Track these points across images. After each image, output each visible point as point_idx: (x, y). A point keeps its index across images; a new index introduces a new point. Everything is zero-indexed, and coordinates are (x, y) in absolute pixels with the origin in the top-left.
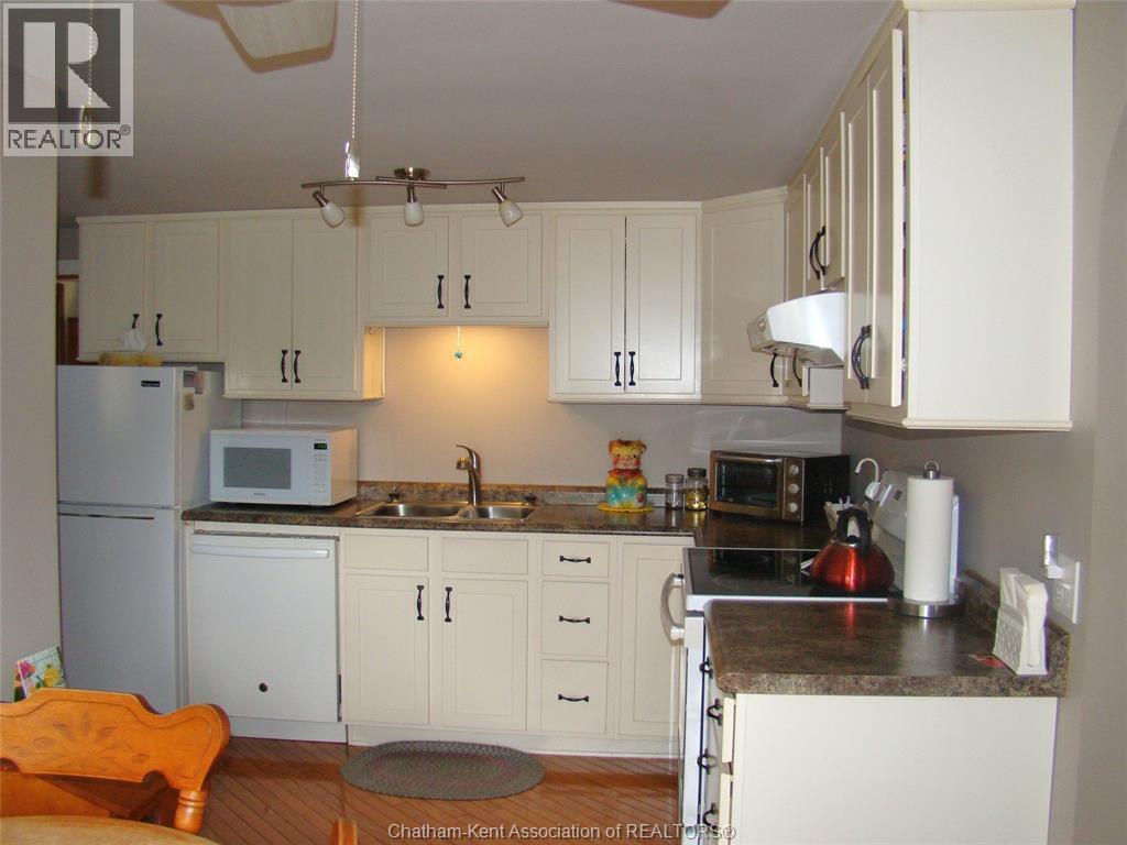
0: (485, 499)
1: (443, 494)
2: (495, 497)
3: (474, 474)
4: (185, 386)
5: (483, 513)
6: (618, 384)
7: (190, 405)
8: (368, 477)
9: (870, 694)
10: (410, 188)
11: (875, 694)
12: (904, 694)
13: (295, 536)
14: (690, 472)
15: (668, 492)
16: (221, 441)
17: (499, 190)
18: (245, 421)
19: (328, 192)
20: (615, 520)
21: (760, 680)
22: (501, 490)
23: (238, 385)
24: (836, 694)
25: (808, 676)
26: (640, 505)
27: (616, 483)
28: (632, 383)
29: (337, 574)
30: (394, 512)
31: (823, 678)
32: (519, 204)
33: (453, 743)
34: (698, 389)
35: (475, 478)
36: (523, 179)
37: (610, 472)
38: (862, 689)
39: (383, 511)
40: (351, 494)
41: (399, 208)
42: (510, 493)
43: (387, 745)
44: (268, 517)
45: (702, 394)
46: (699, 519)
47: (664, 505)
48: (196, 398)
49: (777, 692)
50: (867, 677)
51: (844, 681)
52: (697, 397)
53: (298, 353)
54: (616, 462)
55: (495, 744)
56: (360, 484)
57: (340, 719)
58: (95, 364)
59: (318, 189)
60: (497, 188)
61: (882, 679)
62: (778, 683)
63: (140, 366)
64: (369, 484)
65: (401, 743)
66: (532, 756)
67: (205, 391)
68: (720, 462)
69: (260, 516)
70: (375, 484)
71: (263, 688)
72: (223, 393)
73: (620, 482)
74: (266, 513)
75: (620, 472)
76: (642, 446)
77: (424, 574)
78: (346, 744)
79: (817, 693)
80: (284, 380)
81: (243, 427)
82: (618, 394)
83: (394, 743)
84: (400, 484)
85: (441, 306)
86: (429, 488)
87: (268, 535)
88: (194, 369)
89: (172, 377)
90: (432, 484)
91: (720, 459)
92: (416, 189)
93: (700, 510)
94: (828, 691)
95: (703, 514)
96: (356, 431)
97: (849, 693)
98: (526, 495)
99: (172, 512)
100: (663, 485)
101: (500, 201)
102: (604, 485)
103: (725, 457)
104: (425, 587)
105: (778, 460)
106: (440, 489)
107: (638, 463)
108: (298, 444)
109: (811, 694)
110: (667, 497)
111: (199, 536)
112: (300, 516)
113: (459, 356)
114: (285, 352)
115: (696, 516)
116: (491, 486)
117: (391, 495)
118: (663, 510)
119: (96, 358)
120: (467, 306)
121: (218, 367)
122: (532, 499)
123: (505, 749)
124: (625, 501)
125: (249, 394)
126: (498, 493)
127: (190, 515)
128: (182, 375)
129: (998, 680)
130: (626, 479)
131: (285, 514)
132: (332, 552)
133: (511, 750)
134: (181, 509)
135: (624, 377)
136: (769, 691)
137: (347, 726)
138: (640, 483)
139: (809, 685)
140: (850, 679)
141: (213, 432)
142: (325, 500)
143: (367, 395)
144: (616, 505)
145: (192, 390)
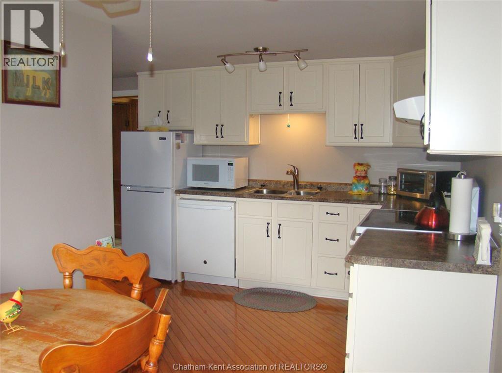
0: (301, 188)
1: (284, 186)
2: (305, 187)
3: (296, 177)
4: (176, 139)
5: (299, 193)
6: (356, 138)
7: (178, 147)
8: (253, 177)
9: (409, 268)
10: (260, 56)
11: (411, 268)
12: (424, 269)
13: (219, 201)
14: (390, 178)
15: (380, 187)
16: (192, 161)
17: (298, 54)
18: (204, 154)
19: (228, 58)
20: (355, 197)
21: (362, 258)
22: (308, 184)
23: (200, 139)
24: (394, 266)
25: (382, 258)
26: (367, 192)
27: (356, 182)
28: (362, 138)
29: (235, 217)
30: (262, 192)
31: (389, 259)
32: (306, 61)
33: (281, 290)
34: (391, 141)
35: (296, 179)
36: (307, 50)
37: (354, 177)
38: (406, 265)
39: (257, 192)
40: (245, 184)
41: (257, 64)
42: (312, 185)
43: (254, 288)
44: (208, 193)
45: (393, 142)
46: (393, 199)
47: (378, 192)
48: (181, 144)
49: (369, 264)
50: (408, 260)
51: (398, 262)
52: (391, 144)
53: (222, 126)
54: (356, 173)
55: (298, 291)
56: (249, 180)
57: (235, 277)
58: (143, 131)
59: (223, 58)
60: (296, 54)
61: (414, 261)
62: (369, 261)
63: (159, 131)
64: (253, 181)
65: (260, 288)
66: (313, 297)
67: (186, 142)
68: (402, 174)
69: (204, 192)
70: (256, 180)
71: (205, 262)
72: (193, 142)
73: (358, 181)
74: (208, 191)
75: (359, 177)
76: (368, 166)
77: (271, 218)
78: (238, 287)
79: (386, 266)
80: (217, 137)
81: (203, 156)
82: (356, 143)
83: (257, 288)
84: (266, 181)
85: (280, 105)
86: (277, 183)
87: (208, 200)
88: (181, 132)
89: (171, 136)
90: (279, 181)
91: (401, 172)
92: (263, 56)
93: (394, 195)
94: (391, 265)
95: (395, 196)
96: (248, 158)
97: (400, 267)
98: (318, 186)
99: (171, 190)
100: (378, 183)
101: (298, 60)
102: (351, 183)
103: (405, 171)
104: (270, 224)
105: (424, 173)
106: (282, 183)
107: (366, 173)
108: (221, 163)
109: (384, 266)
110: (379, 189)
111: (182, 200)
112: (221, 193)
113: (289, 126)
114: (217, 125)
115: (392, 197)
116: (304, 182)
117: (261, 185)
118: (378, 194)
119: (143, 129)
120: (291, 105)
121: (191, 132)
122: (320, 188)
123: (302, 294)
124: (360, 190)
125: (205, 143)
126: (307, 185)
127: (178, 192)
128: (175, 135)
129: (467, 265)
130: (360, 180)
131: (214, 192)
132: (233, 207)
133: (305, 294)
134: (174, 189)
135: (358, 135)
136: (365, 264)
137: (239, 280)
138: (367, 182)
139: (382, 262)
140: (400, 261)
141: (188, 158)
142: (232, 186)
143: (251, 143)
144: (356, 191)
145: (180, 141)
